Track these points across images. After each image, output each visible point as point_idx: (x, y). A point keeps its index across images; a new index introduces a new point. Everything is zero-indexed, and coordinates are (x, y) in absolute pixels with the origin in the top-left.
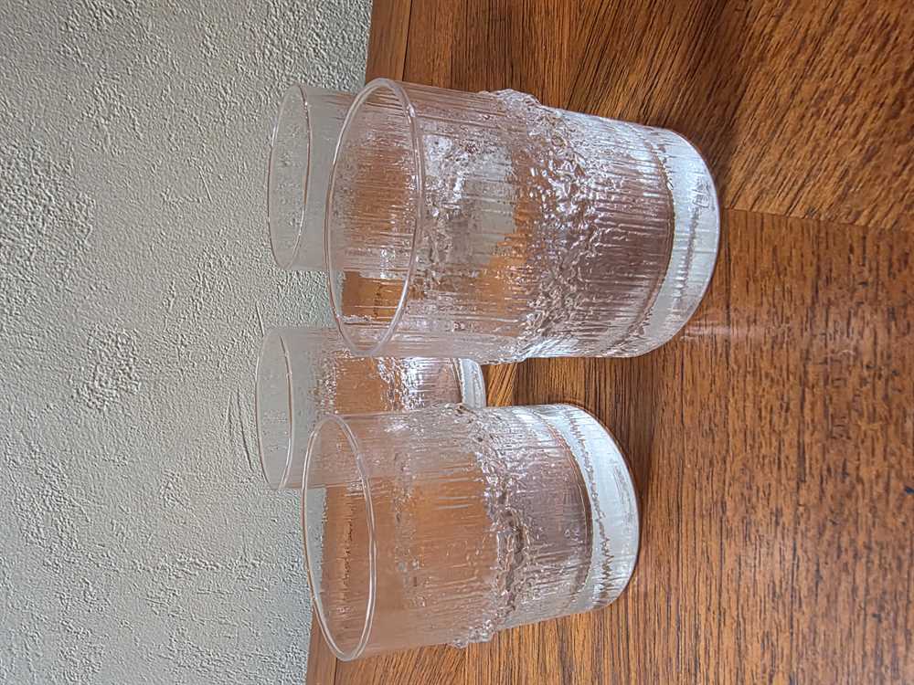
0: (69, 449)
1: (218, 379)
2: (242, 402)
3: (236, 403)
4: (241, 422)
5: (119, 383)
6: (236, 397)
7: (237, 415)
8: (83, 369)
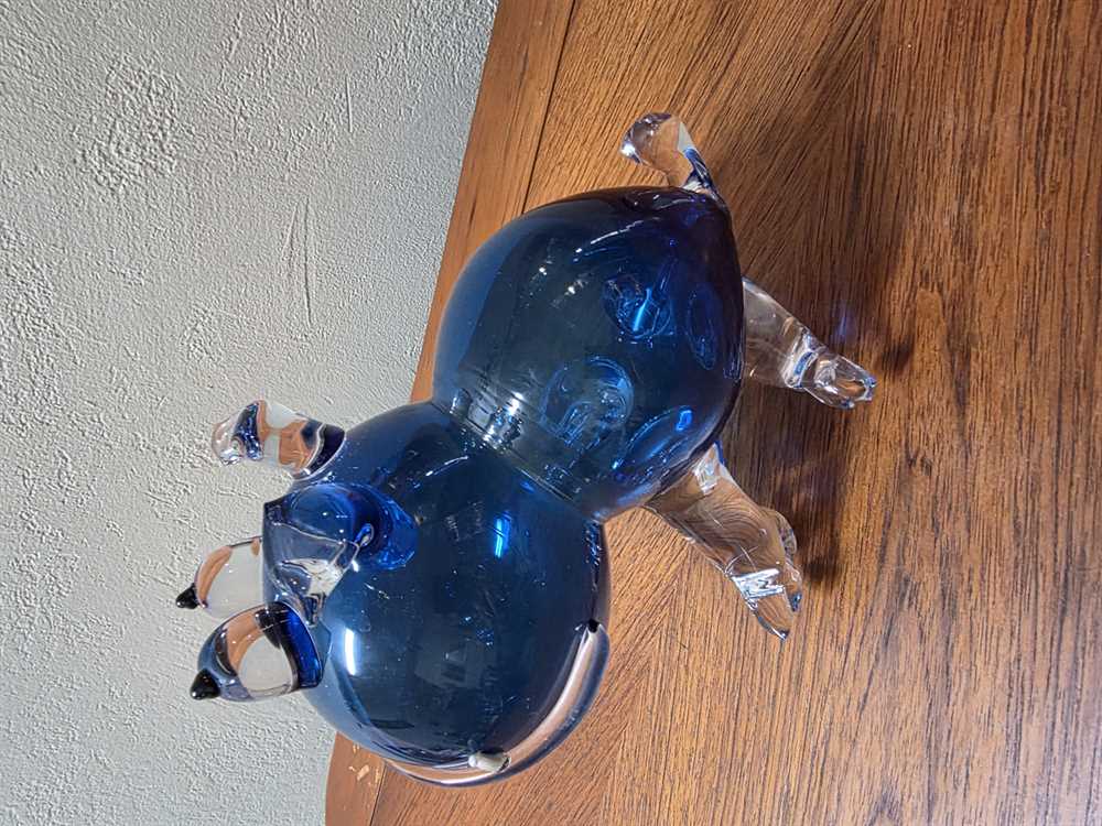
0: (60, 244)
1: (282, 179)
2: (310, 221)
3: (302, 220)
4: (306, 250)
5: (145, 154)
6: (304, 212)
7: (302, 238)
8: (95, 118)
